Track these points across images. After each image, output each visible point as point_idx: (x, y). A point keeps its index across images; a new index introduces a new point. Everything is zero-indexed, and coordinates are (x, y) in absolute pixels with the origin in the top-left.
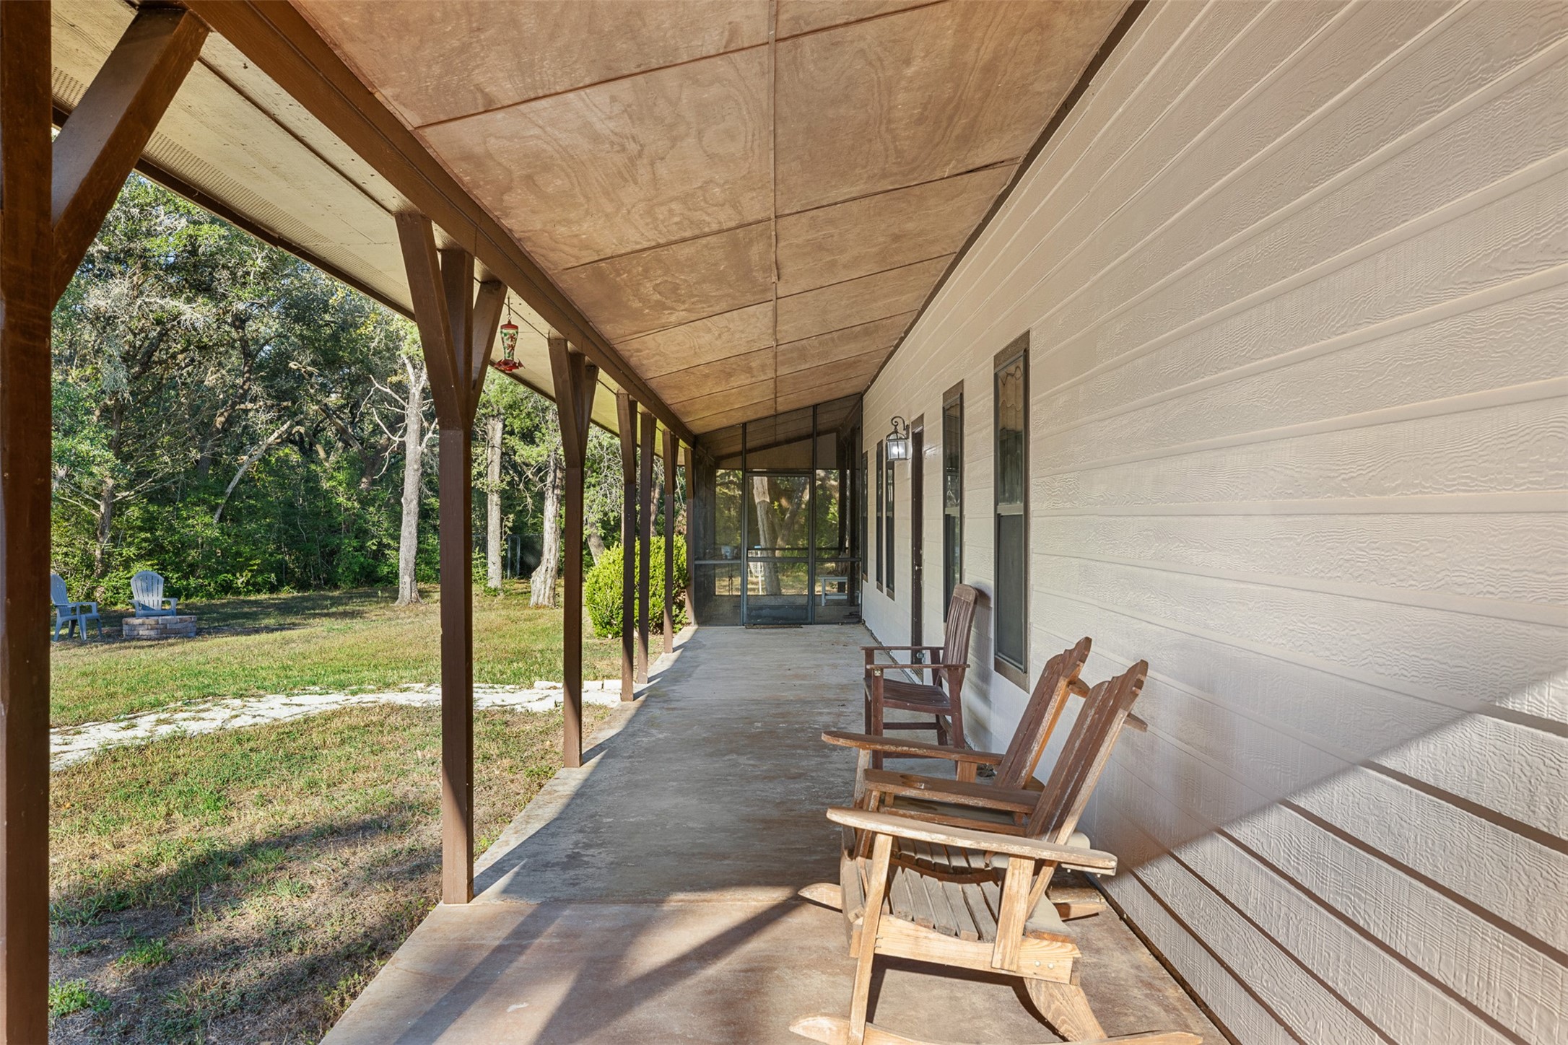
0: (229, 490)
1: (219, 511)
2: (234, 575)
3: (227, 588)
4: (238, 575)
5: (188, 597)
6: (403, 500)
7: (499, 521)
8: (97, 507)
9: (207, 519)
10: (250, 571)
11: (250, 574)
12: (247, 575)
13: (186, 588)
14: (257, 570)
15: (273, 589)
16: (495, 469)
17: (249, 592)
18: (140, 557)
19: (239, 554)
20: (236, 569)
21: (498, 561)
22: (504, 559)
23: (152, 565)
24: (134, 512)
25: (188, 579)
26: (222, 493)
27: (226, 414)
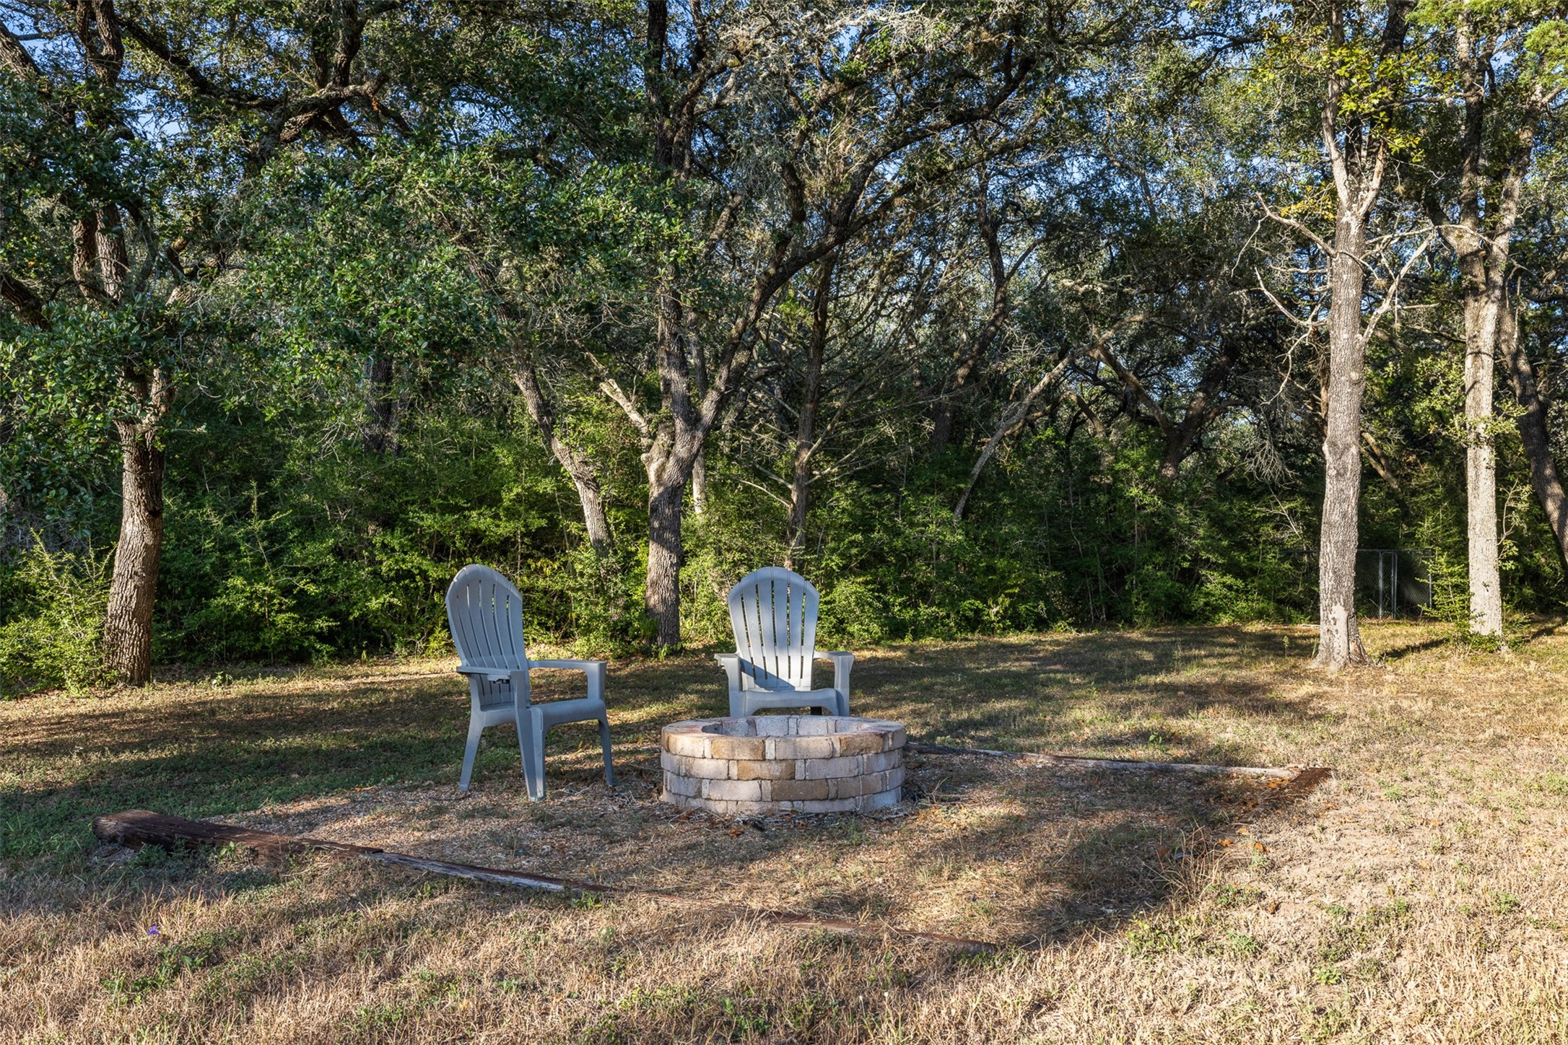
0: (976, 470)
1: (962, 503)
2: (985, 602)
3: (974, 622)
4: (990, 602)
5: (916, 636)
6: (1325, 448)
7: (1492, 501)
8: (785, 493)
9: (945, 514)
10: (1007, 595)
11: (1007, 601)
12: (1004, 601)
13: (914, 621)
14: (1019, 595)
15: (1042, 624)
16: (1484, 395)
17: (1005, 629)
18: (845, 571)
19: (991, 569)
20: (987, 593)
21: (1495, 579)
22: (1505, 577)
23: (866, 583)
24: (841, 501)
25: (916, 606)
26: (966, 474)
27: (970, 362)
